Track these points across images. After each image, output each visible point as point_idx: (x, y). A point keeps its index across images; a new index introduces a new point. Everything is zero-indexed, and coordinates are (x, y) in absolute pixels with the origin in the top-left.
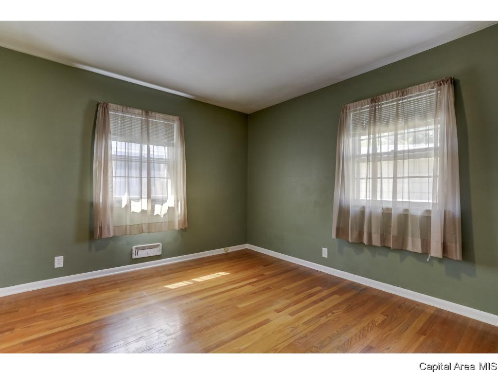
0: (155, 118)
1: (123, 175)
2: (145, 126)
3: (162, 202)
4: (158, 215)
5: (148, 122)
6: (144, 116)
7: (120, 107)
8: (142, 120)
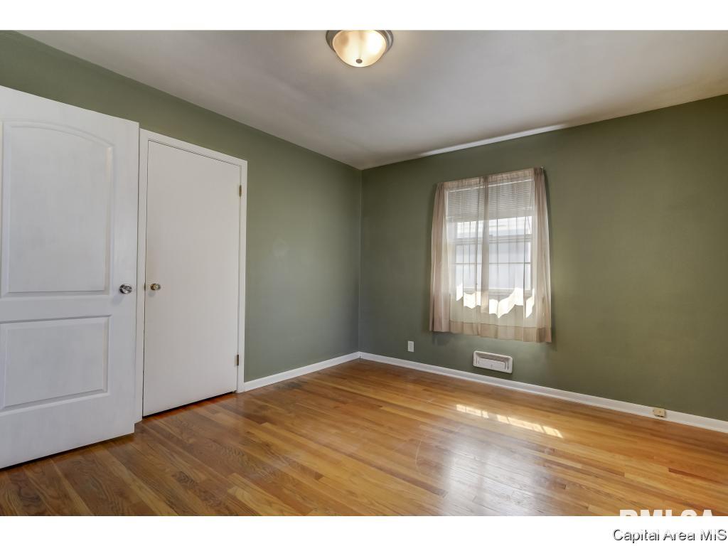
0: (496, 182)
1: (466, 261)
2: (482, 196)
3: (500, 296)
4: (495, 315)
5: (486, 191)
6: (482, 183)
7: (455, 183)
8: (479, 190)
